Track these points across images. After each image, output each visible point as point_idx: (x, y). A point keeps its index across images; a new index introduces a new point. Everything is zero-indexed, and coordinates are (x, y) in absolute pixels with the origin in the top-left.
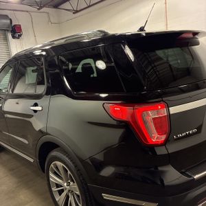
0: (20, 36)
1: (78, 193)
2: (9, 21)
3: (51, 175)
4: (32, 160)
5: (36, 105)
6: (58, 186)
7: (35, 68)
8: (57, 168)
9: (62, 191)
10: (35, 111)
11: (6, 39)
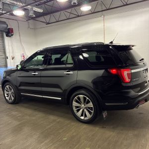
0: (12, 35)
1: (92, 106)
4: (60, 99)
10: (68, 74)
11: (3, 37)
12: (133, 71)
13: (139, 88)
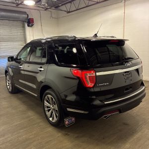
0: (32, 25)
1: (57, 109)
2: (27, 16)
3: (45, 102)
4: (36, 95)
5: (41, 67)
6: (48, 107)
7: (41, 48)
8: (48, 99)
9: (50, 110)
10: (40, 71)
11: (24, 27)
12: (98, 74)
13: (113, 95)
